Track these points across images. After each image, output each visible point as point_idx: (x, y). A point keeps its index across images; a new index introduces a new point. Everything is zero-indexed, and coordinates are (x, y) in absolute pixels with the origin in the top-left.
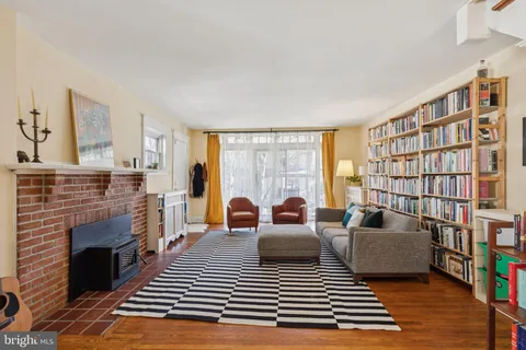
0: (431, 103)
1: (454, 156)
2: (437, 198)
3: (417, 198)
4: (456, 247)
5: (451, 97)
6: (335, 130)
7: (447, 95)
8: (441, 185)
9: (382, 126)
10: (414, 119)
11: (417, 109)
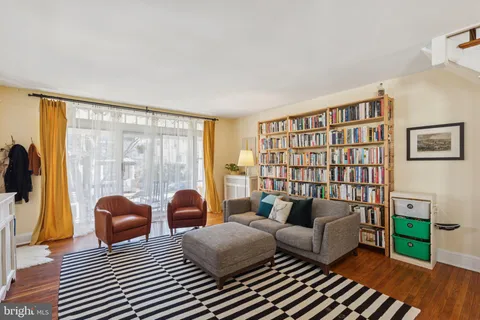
0: (341, 108)
1: (366, 153)
2: (347, 184)
3: (325, 184)
4: (367, 221)
5: (362, 106)
6: (214, 120)
7: (357, 104)
8: (352, 174)
9: (278, 121)
10: (320, 120)
11: (325, 111)
